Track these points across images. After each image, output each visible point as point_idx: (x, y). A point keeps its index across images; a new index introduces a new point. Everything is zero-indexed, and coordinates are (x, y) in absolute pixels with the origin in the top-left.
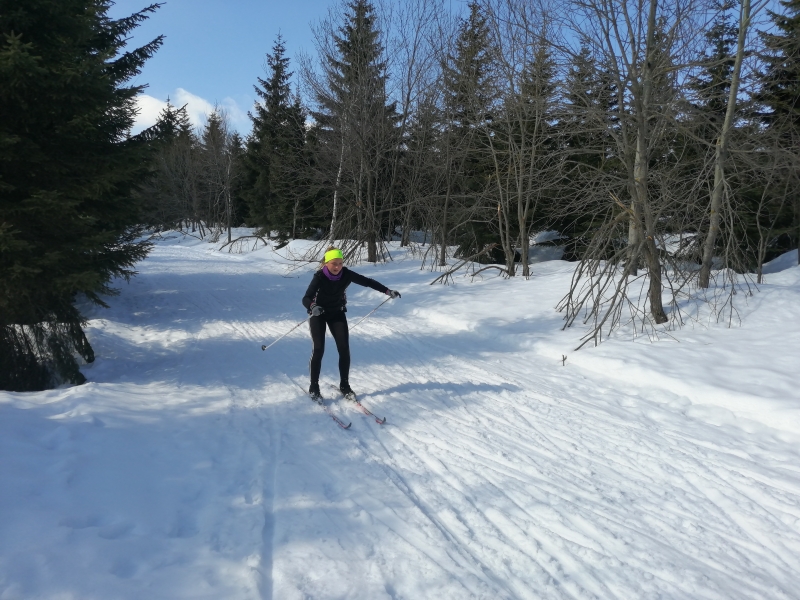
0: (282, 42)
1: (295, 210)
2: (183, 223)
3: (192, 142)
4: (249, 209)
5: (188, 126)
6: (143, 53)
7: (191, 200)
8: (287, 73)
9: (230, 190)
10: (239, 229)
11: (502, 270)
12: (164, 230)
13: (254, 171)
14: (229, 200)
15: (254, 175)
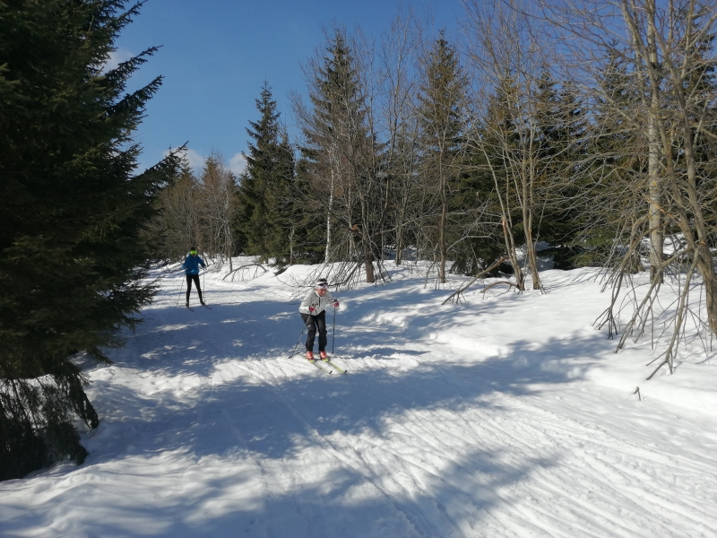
1: (290, 238)
3: (193, 183)
4: (247, 240)
5: (189, 169)
7: (194, 235)
8: (274, 115)
9: (229, 223)
10: (239, 258)
11: (511, 284)
12: (171, 263)
13: (249, 205)
14: (228, 232)
15: (250, 209)
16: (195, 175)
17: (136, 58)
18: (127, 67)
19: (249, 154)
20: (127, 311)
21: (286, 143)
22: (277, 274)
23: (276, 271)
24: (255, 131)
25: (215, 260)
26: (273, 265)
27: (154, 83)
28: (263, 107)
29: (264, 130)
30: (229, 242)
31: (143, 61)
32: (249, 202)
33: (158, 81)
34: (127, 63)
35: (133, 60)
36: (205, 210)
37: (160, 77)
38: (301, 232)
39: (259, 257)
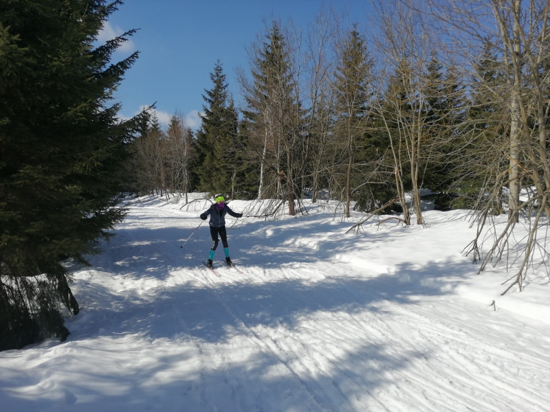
0: (220, 64)
1: (232, 179)
2: (155, 191)
3: (160, 136)
4: (200, 180)
5: (157, 125)
6: (124, 65)
7: (160, 175)
8: (224, 85)
9: (187, 167)
10: (193, 193)
11: (400, 220)
12: (141, 196)
13: (202, 153)
14: (186, 173)
15: (203, 156)
16: (162, 129)
17: (120, 38)
18: (113, 44)
19: (204, 114)
20: (105, 227)
21: (232, 107)
24: (209, 97)
25: (175, 194)
27: (132, 56)
28: (216, 79)
29: (216, 96)
30: (186, 181)
31: (124, 40)
32: (202, 151)
33: (135, 55)
34: (112, 41)
35: (118, 39)
36: (169, 156)
37: (137, 52)
38: (241, 175)
39: (208, 193)
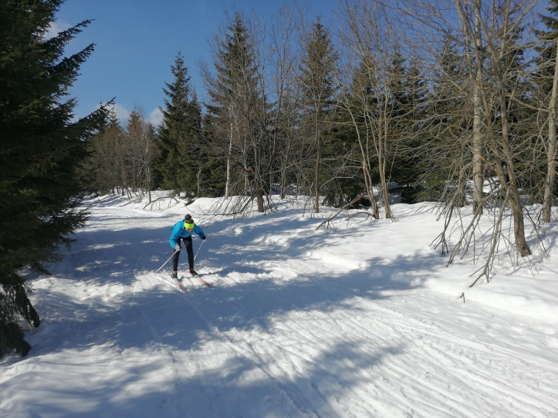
0: (181, 57)
1: (198, 176)
3: (120, 132)
4: (163, 177)
8: (186, 78)
9: (149, 164)
10: (157, 191)
11: (369, 214)
12: (101, 196)
13: (165, 150)
14: (148, 171)
15: (165, 153)
16: (121, 124)
17: (73, 29)
18: (65, 36)
19: (165, 109)
20: (65, 233)
21: (194, 101)
22: (187, 205)
23: (186, 202)
24: (170, 91)
25: (137, 193)
26: (183, 198)
27: (87, 49)
28: (177, 72)
29: (178, 90)
30: (149, 179)
31: (78, 31)
32: (165, 147)
33: (90, 48)
34: (65, 32)
35: (71, 30)
36: (129, 153)
37: (93, 44)
38: (207, 172)
39: (172, 191)
